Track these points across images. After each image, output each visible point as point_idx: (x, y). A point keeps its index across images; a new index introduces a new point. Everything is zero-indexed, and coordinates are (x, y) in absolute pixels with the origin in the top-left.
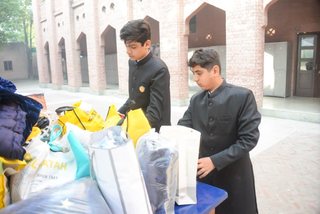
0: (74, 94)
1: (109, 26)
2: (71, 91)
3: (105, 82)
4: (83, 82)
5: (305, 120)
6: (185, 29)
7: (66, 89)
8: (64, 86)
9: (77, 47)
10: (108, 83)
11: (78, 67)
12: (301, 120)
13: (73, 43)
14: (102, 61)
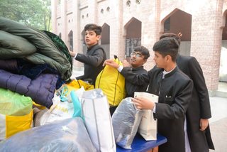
1: (105, 24)
6: (161, 28)
9: (81, 38)
13: (79, 35)
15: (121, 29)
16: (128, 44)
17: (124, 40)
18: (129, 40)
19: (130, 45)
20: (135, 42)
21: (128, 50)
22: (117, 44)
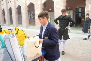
0: (8, 27)
1: (19, 5)
2: (7, 26)
3: (18, 23)
4: (11, 23)
5: (77, 33)
6: (42, 7)
7: (5, 25)
8: (4, 25)
9: (9, 12)
10: (19, 23)
11: (9, 18)
12: (76, 33)
13: (7, 10)
14: (17, 16)
15: (26, 7)
16: (30, 14)
17: (27, 12)
18: (30, 12)
19: (31, 14)
20: (33, 13)
21: (30, 16)
22: (25, 14)
